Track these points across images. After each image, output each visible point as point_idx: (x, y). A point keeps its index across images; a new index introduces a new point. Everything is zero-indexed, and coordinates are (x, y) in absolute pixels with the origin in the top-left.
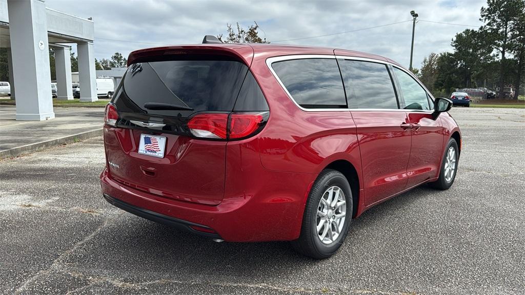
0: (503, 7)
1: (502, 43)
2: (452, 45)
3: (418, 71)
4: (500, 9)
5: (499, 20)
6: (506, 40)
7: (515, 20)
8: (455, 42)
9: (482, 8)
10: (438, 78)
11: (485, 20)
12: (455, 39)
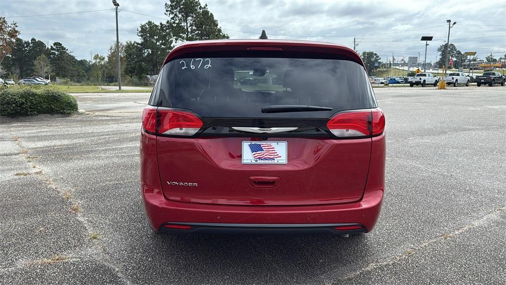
0: (182, 5)
1: (185, 36)
2: (138, 35)
3: (104, 58)
4: (180, 6)
5: (180, 16)
6: (188, 34)
7: (192, 17)
8: (140, 32)
9: (166, 4)
10: (127, 65)
11: (170, 15)
12: (140, 29)
